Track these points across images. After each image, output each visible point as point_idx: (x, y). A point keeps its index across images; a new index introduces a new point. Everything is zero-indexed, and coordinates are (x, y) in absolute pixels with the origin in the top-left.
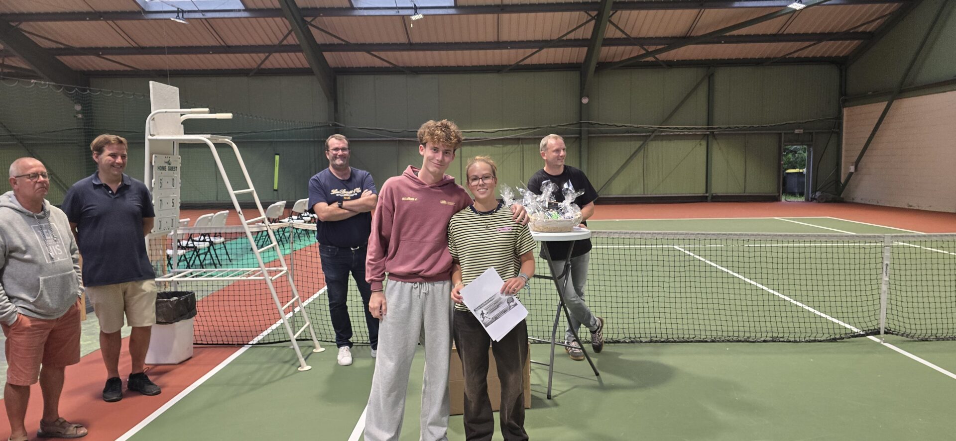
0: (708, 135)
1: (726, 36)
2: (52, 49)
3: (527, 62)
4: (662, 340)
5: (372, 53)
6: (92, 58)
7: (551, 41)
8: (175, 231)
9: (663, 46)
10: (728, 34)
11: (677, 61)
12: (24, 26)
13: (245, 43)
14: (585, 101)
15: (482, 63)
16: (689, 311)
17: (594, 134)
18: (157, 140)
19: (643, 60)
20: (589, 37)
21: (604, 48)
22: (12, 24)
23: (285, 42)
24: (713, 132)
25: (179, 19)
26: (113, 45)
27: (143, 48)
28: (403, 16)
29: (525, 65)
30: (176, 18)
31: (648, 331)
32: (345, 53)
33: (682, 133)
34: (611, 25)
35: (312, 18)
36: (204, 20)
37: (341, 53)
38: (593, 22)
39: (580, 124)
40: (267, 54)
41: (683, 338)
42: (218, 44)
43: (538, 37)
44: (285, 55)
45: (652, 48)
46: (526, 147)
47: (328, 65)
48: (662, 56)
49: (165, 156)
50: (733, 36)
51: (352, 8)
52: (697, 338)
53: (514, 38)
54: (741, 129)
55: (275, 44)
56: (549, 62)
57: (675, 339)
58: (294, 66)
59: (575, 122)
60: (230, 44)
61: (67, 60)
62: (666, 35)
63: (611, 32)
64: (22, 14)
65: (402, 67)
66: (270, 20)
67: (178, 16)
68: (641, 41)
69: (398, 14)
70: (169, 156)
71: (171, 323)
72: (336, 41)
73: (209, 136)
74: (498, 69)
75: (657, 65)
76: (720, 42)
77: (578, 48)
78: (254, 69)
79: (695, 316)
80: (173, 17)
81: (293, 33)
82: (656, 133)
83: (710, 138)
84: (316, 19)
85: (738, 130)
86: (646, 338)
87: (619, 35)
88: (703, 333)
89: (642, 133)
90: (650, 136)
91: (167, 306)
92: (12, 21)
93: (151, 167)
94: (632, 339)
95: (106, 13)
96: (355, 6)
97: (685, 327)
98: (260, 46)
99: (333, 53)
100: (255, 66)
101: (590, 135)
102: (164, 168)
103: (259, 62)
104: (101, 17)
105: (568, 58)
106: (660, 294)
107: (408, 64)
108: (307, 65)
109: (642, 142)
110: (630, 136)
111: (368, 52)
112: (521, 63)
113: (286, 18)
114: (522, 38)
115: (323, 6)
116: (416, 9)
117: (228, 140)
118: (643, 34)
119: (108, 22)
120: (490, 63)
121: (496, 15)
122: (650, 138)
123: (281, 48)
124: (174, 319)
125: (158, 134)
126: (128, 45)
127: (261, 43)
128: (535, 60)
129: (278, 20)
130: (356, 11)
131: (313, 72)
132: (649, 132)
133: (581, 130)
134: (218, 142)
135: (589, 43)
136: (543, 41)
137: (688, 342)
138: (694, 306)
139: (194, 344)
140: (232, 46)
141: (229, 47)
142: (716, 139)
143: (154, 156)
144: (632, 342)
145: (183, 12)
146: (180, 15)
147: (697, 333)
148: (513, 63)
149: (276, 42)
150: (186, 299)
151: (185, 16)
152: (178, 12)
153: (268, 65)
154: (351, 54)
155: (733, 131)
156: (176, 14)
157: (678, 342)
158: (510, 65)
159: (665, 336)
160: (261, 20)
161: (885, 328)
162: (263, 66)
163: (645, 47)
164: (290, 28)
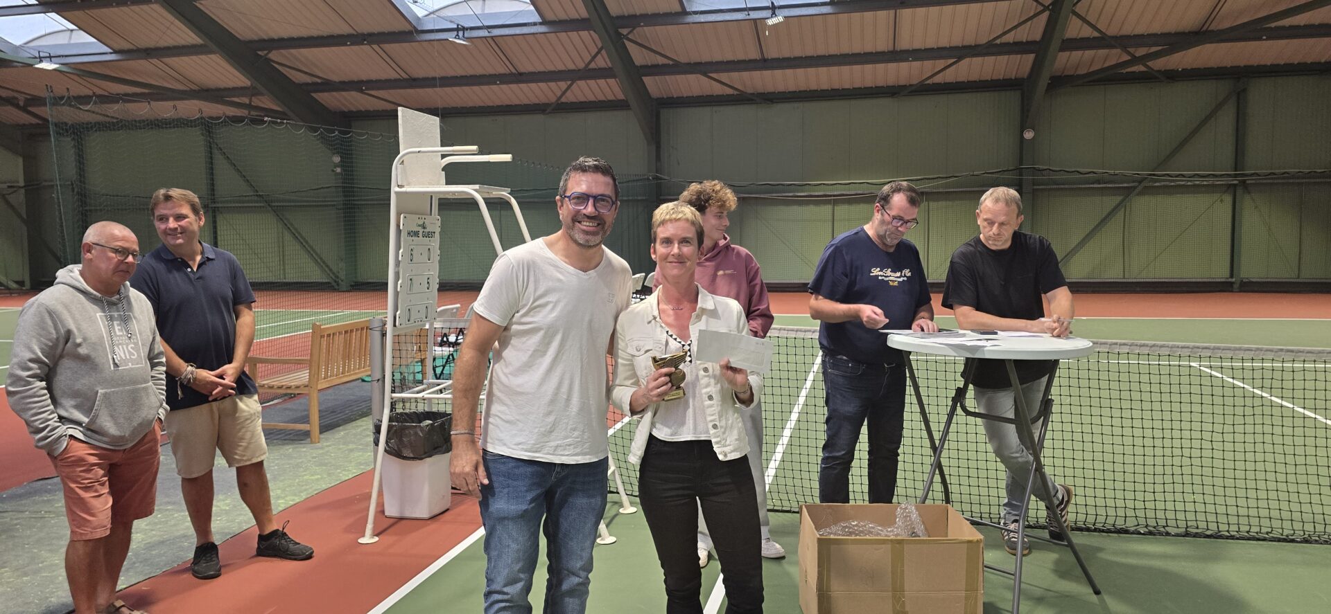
0: (1235, 185)
1: (1271, 28)
2: (307, 84)
3: (938, 79)
4: (1209, 533)
5: (710, 75)
6: (354, 95)
7: (977, 46)
8: (431, 325)
9: (1160, 48)
10: (1273, 25)
11: (1183, 70)
12: (274, 55)
13: (541, 69)
14: (1028, 135)
15: (869, 83)
16: (1261, 485)
17: (1043, 185)
18: (406, 193)
19: (1124, 71)
20: (1038, 40)
21: (1061, 53)
22: (260, 53)
23: (592, 66)
24: (1244, 182)
25: (459, 39)
26: (378, 78)
27: (415, 80)
28: (755, 20)
29: (933, 84)
30: (455, 38)
31: (1181, 516)
32: (673, 77)
33: (1189, 183)
34: (1074, 17)
35: (630, 29)
36: (489, 40)
37: (666, 77)
38: (1047, 14)
39: (1020, 171)
40: (569, 83)
41: (1248, 532)
42: (508, 72)
43: (957, 42)
44: (592, 82)
45: (1141, 52)
46: (933, 205)
47: (648, 93)
48: (1159, 64)
49: (418, 216)
50: (1283, 28)
51: (684, 13)
52: (1275, 534)
53: (917, 45)
54: (1293, 177)
55: (580, 68)
56: (971, 79)
57: (1232, 533)
58: (604, 99)
59: (1010, 168)
60: (522, 70)
61: (325, 98)
62: (1166, 30)
63: (1075, 29)
64: (272, 40)
65: (751, 94)
66: (573, 35)
67: (458, 35)
68: (1123, 41)
69: (748, 17)
70: (423, 217)
71: (421, 459)
72: (660, 60)
73: (477, 187)
74: (893, 92)
75: (1149, 78)
76: (1260, 39)
77: (1019, 56)
78: (552, 103)
79: (1273, 495)
80: (451, 37)
81: (603, 52)
82: (1145, 184)
83: (1239, 191)
84: (635, 31)
85: (1288, 178)
86: (1178, 527)
87: (1087, 32)
88: (1287, 525)
89: (1122, 183)
90: (1135, 188)
91: (416, 433)
92: (260, 50)
93: (399, 231)
94: (1151, 529)
95: (371, 35)
96: (688, 10)
97: (1253, 512)
98: (560, 72)
99: (656, 77)
100: (553, 99)
101: (1035, 187)
102: (416, 234)
103: (559, 94)
104: (365, 40)
105: (1003, 74)
106: (1205, 453)
107: (761, 90)
108: (621, 96)
109: (1119, 198)
110: (1102, 188)
111: (705, 74)
112: (928, 82)
113: (595, 31)
114: (931, 43)
115: (643, 12)
116: (773, 9)
117: (504, 193)
118: (1127, 30)
119: (373, 46)
120: (881, 83)
121: (892, 12)
122: (1137, 191)
123: (588, 73)
124: (425, 453)
125: (409, 184)
126: (399, 77)
127: (561, 67)
128: (949, 76)
129: (584, 34)
130: (690, 16)
131: (629, 106)
132: (1133, 182)
133: (1021, 180)
134: (492, 196)
135: (1039, 48)
136: (964, 47)
137: (1258, 540)
138: (1271, 476)
139: (453, 488)
140: (525, 73)
141: (521, 74)
142: (1249, 193)
143: (402, 216)
144: (1150, 533)
145: (464, 29)
146: (461, 34)
147: (1276, 524)
148: (915, 82)
149: (581, 65)
150: (443, 424)
151: (466, 35)
152: (457, 30)
153: (570, 97)
154: (680, 78)
155: (1278, 178)
156: (455, 33)
157: (1238, 539)
158: (910, 85)
159: (1213, 527)
160: (563, 35)
162: (563, 100)
163: (1128, 49)
164: (600, 45)
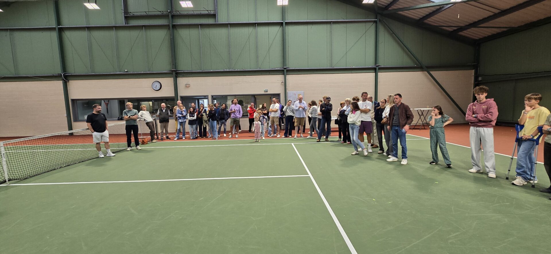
161: (8, 179)
